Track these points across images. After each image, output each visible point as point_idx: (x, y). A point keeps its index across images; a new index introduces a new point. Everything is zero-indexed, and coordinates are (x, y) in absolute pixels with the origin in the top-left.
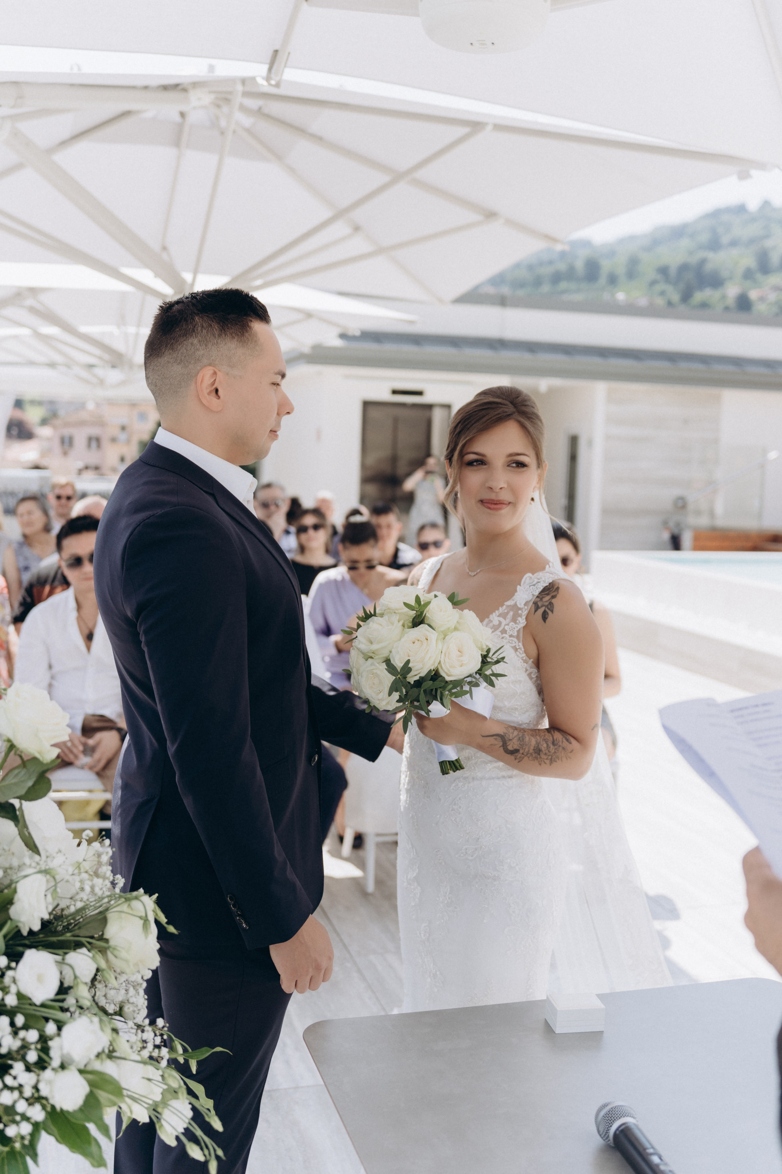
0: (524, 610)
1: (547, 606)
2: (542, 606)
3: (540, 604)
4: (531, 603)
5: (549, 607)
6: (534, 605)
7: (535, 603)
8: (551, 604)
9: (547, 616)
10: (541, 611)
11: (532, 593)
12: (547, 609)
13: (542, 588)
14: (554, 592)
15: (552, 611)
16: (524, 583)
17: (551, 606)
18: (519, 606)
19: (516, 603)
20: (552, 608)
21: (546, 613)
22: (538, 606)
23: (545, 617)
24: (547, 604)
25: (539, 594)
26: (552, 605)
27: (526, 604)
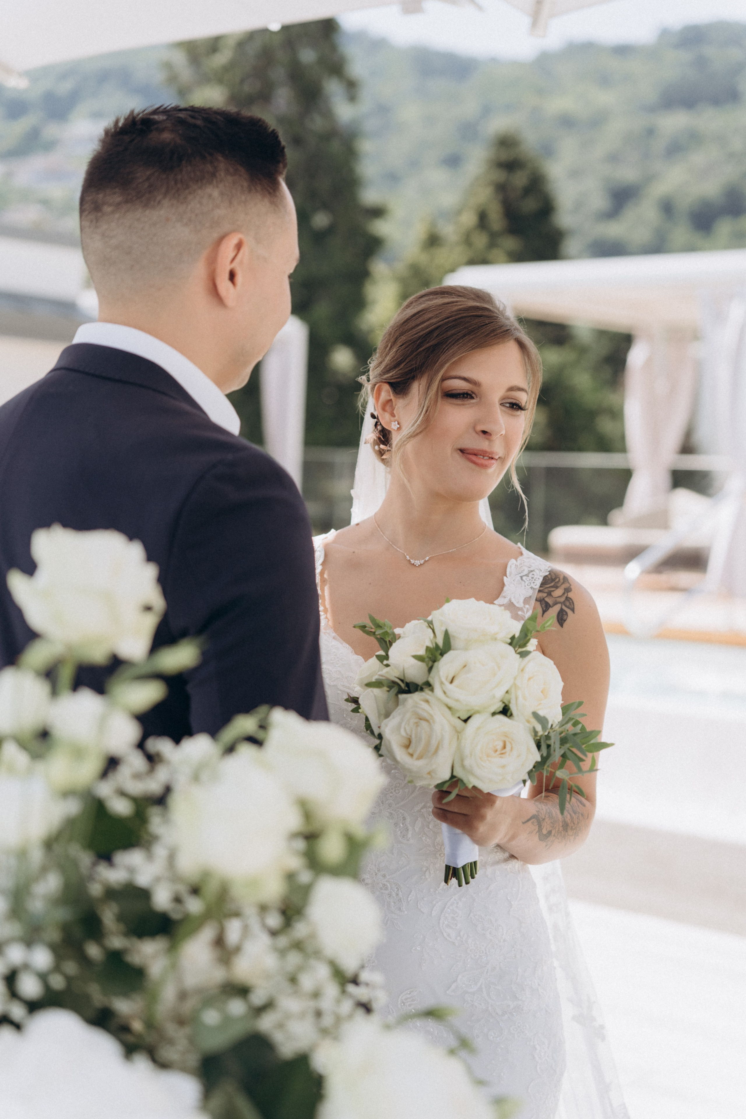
0: (525, 610)
1: (563, 603)
2: (556, 603)
3: (549, 600)
4: (533, 602)
5: (568, 604)
6: (538, 603)
7: (540, 600)
8: (568, 599)
9: (565, 617)
10: (553, 612)
11: (531, 586)
12: (564, 607)
13: (541, 579)
14: (563, 583)
15: (573, 610)
16: (511, 573)
17: (570, 603)
18: (517, 605)
19: (510, 600)
20: (572, 605)
21: (565, 613)
22: (547, 603)
23: (561, 619)
24: (562, 599)
25: (540, 587)
26: (571, 601)
27: (526, 601)
